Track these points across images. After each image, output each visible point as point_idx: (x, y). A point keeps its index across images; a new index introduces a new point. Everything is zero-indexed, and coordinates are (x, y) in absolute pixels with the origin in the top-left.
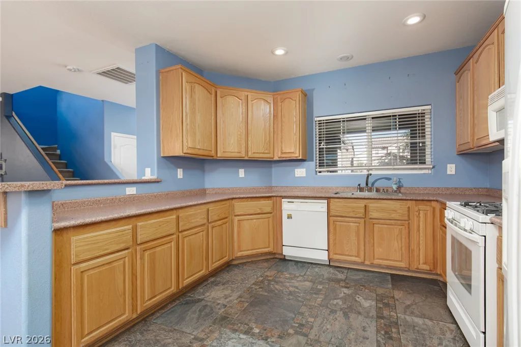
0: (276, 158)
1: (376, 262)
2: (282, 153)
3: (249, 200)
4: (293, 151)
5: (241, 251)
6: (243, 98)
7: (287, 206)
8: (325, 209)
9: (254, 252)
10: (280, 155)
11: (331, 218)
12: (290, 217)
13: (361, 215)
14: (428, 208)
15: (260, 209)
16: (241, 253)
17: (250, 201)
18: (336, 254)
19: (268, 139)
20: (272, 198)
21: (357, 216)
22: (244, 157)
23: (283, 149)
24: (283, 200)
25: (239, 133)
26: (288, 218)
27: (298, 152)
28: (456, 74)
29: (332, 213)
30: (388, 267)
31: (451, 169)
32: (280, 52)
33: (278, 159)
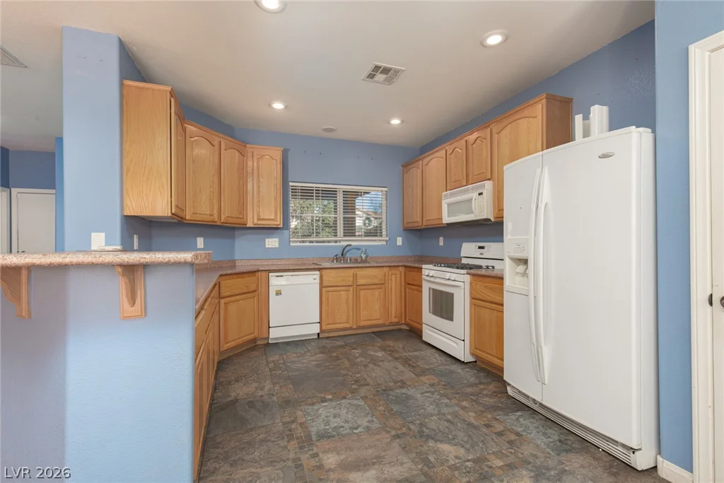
0: (250, 224)
1: (362, 324)
2: (259, 219)
3: (235, 276)
4: (273, 217)
5: (227, 343)
6: (216, 143)
7: (276, 281)
8: (318, 281)
9: (240, 341)
10: (256, 222)
11: (324, 290)
12: (279, 293)
13: (350, 283)
14: (398, 272)
15: (246, 287)
16: (228, 345)
17: (236, 279)
18: (328, 324)
19: (242, 201)
20: (257, 273)
21: (347, 284)
22: (216, 222)
23: (261, 214)
24: (270, 274)
25: (212, 190)
26: (277, 294)
27: (278, 219)
28: (403, 166)
29: (325, 284)
30: (370, 327)
31: (399, 241)
32: (278, 106)
33: (253, 226)
